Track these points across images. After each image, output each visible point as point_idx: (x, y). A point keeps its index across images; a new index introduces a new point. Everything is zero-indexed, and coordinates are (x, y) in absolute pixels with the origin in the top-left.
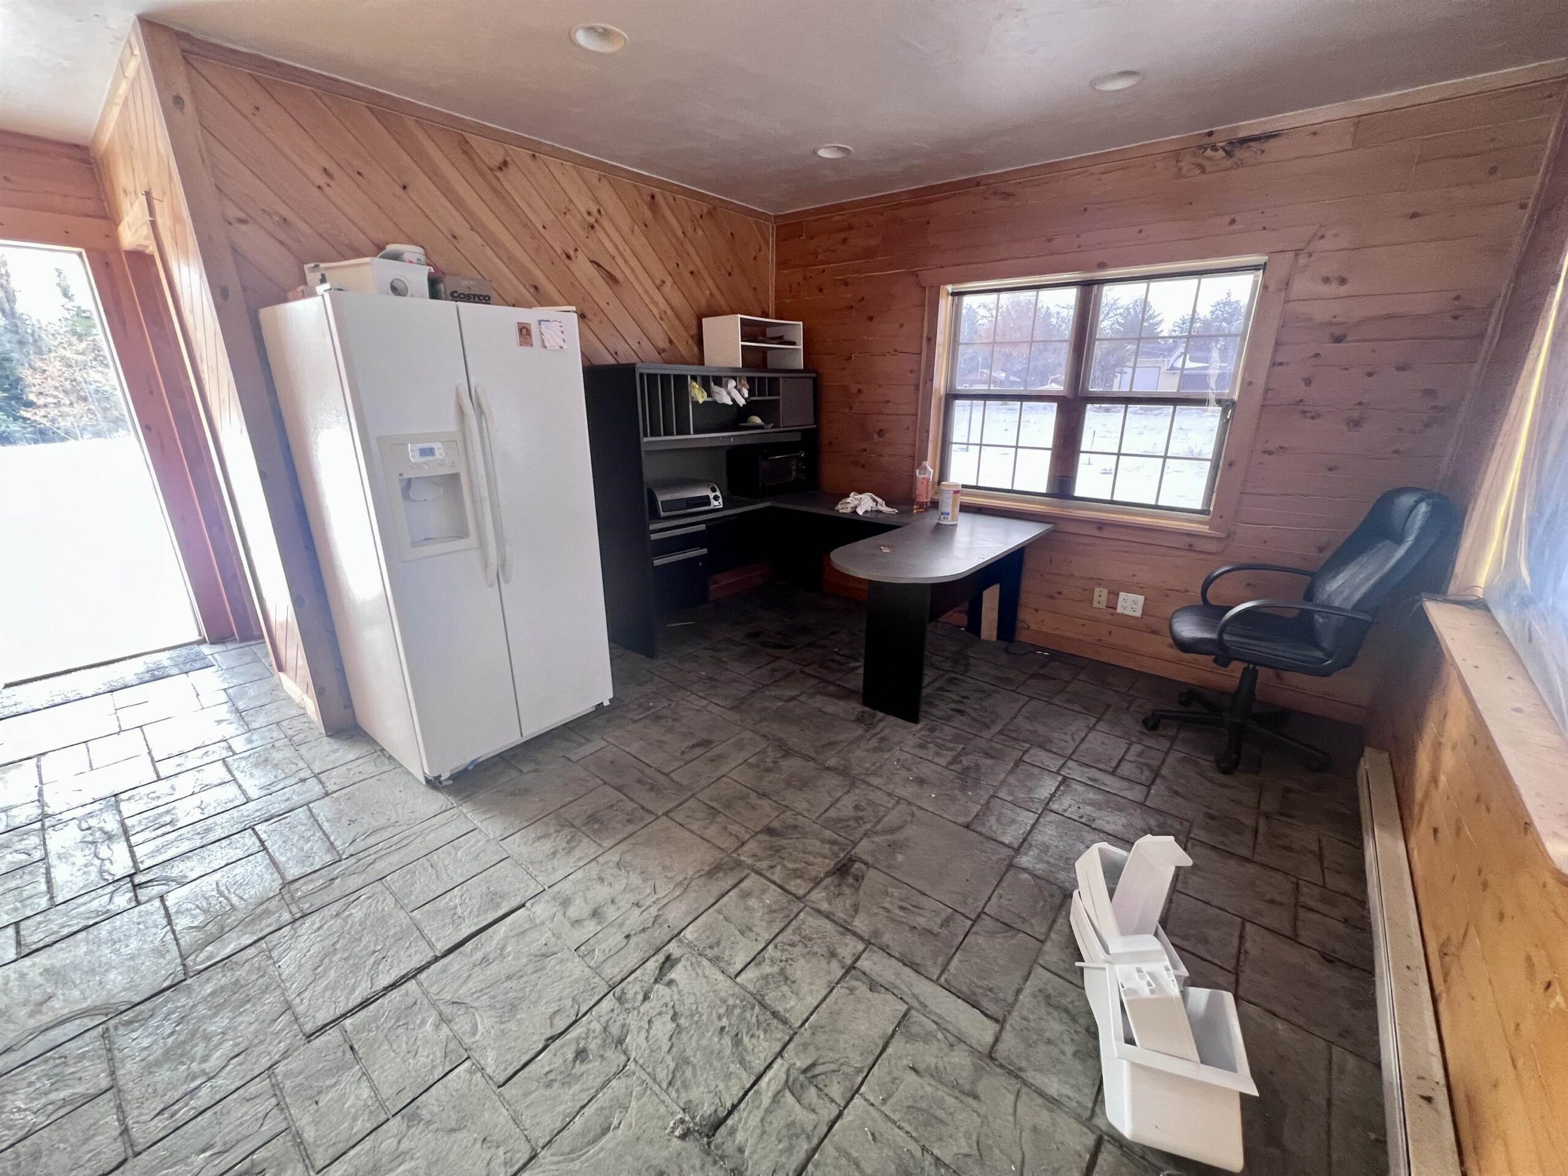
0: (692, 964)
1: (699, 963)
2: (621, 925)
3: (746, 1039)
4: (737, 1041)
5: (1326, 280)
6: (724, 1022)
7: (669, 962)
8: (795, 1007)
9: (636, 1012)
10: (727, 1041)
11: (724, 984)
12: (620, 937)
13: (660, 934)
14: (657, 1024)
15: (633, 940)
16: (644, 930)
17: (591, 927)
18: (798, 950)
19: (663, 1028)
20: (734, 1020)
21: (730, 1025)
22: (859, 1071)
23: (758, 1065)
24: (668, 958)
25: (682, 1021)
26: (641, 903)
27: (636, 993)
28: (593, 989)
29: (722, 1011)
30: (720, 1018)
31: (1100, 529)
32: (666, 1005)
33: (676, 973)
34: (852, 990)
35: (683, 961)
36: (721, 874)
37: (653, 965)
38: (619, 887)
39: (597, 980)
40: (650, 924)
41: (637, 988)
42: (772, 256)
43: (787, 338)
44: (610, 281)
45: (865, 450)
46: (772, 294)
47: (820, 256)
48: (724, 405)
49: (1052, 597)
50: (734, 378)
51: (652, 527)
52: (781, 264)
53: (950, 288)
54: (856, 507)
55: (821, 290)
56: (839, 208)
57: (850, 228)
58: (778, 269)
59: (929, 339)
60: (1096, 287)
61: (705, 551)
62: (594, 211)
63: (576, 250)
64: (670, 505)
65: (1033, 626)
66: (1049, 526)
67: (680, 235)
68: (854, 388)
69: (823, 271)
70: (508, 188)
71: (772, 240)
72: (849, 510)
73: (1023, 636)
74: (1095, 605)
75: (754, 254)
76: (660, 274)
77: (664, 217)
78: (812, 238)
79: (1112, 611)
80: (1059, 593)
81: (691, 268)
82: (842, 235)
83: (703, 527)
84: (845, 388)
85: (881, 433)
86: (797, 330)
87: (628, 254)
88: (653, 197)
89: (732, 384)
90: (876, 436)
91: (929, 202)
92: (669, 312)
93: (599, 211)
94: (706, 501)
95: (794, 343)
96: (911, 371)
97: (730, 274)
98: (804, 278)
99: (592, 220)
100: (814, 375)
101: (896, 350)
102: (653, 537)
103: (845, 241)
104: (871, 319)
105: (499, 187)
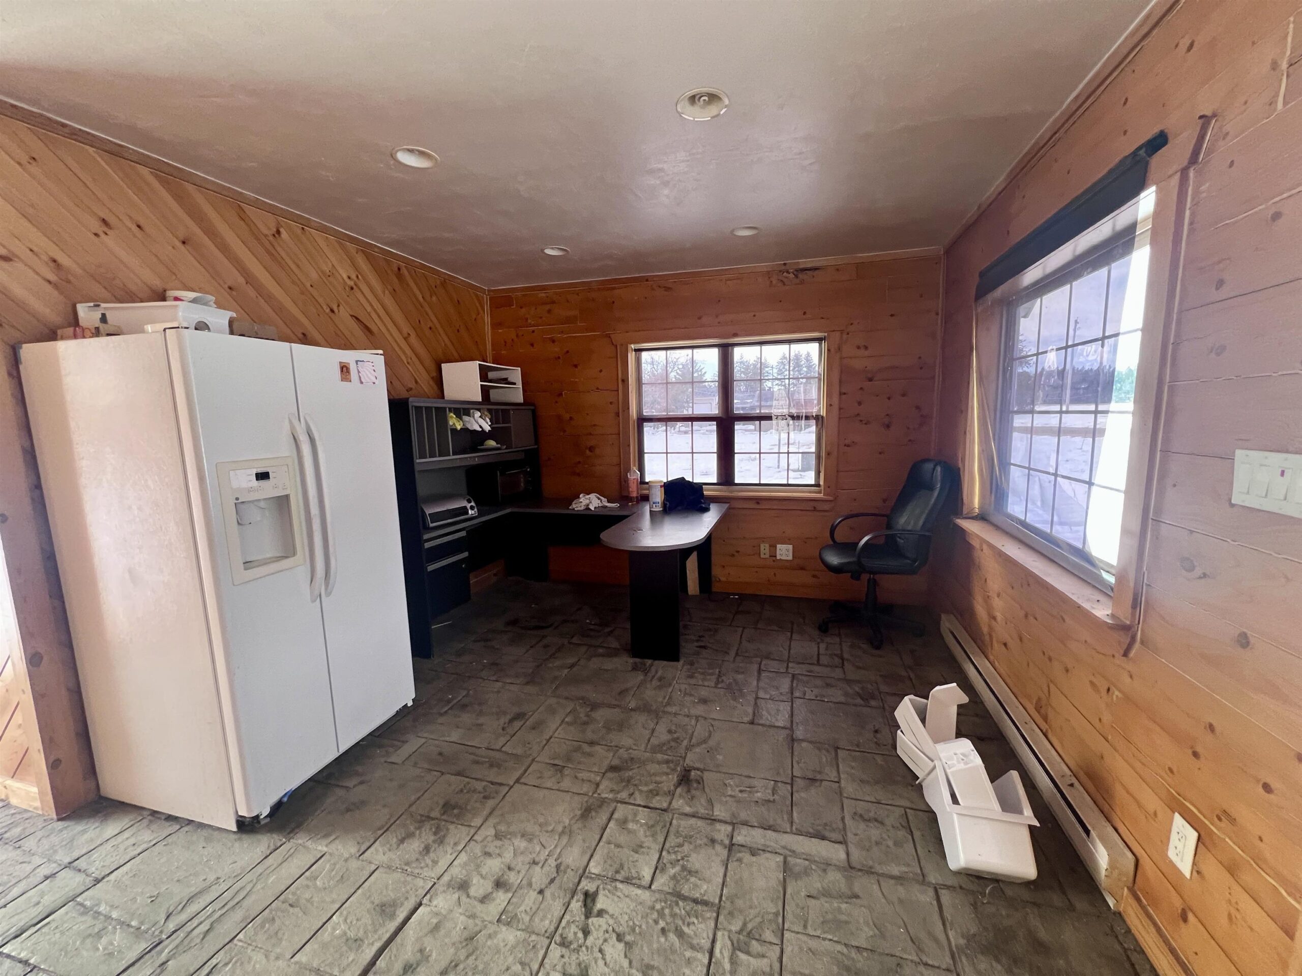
0: (609, 891)
1: (616, 887)
2: (530, 885)
3: (685, 929)
4: (680, 934)
5: (858, 348)
6: (662, 924)
7: (589, 898)
8: (709, 889)
9: (584, 948)
10: (672, 936)
11: (645, 895)
12: (533, 895)
13: (569, 878)
14: (608, 949)
15: (548, 893)
16: (552, 881)
17: (502, 898)
18: (686, 848)
19: (615, 951)
20: (668, 919)
21: (667, 924)
22: (776, 914)
23: (706, 943)
24: (586, 894)
25: (628, 938)
26: (537, 859)
27: (575, 934)
28: (534, 947)
29: (655, 915)
30: (656, 922)
31: (758, 503)
32: (607, 932)
33: (599, 905)
34: (740, 860)
35: (601, 892)
36: (593, 814)
37: (576, 905)
38: (508, 856)
39: (534, 937)
40: (555, 875)
41: (573, 928)
42: (487, 319)
43: (511, 379)
44: (368, 333)
45: (579, 462)
46: (489, 346)
47: (529, 321)
48: (475, 431)
49: (733, 555)
50: (479, 410)
51: (426, 537)
52: (496, 325)
53: (633, 346)
54: (588, 505)
55: (532, 345)
56: (543, 288)
57: (553, 302)
58: (493, 328)
59: (623, 381)
60: (730, 348)
61: (466, 554)
62: (354, 277)
63: (338, 306)
64: (436, 517)
65: (723, 579)
66: (726, 506)
67: (421, 299)
68: (567, 416)
69: (533, 332)
70: (283, 254)
71: (487, 308)
72: (582, 508)
73: (716, 588)
74: (762, 556)
75: (474, 316)
76: (406, 329)
77: (408, 285)
78: (521, 308)
79: (774, 558)
80: (738, 552)
81: (430, 324)
82: (548, 307)
83: (463, 534)
84: (559, 418)
85: (591, 449)
86: (516, 374)
87: (382, 312)
88: (399, 269)
89: (477, 414)
90: (588, 452)
91: (614, 288)
92: (414, 358)
93: (357, 277)
94: (464, 511)
95: (514, 384)
96: (611, 403)
97: (458, 331)
98: (517, 336)
99: (351, 283)
100: (532, 408)
101: (598, 389)
102: (427, 545)
103: (549, 311)
104: (576, 366)
105: (273, 252)
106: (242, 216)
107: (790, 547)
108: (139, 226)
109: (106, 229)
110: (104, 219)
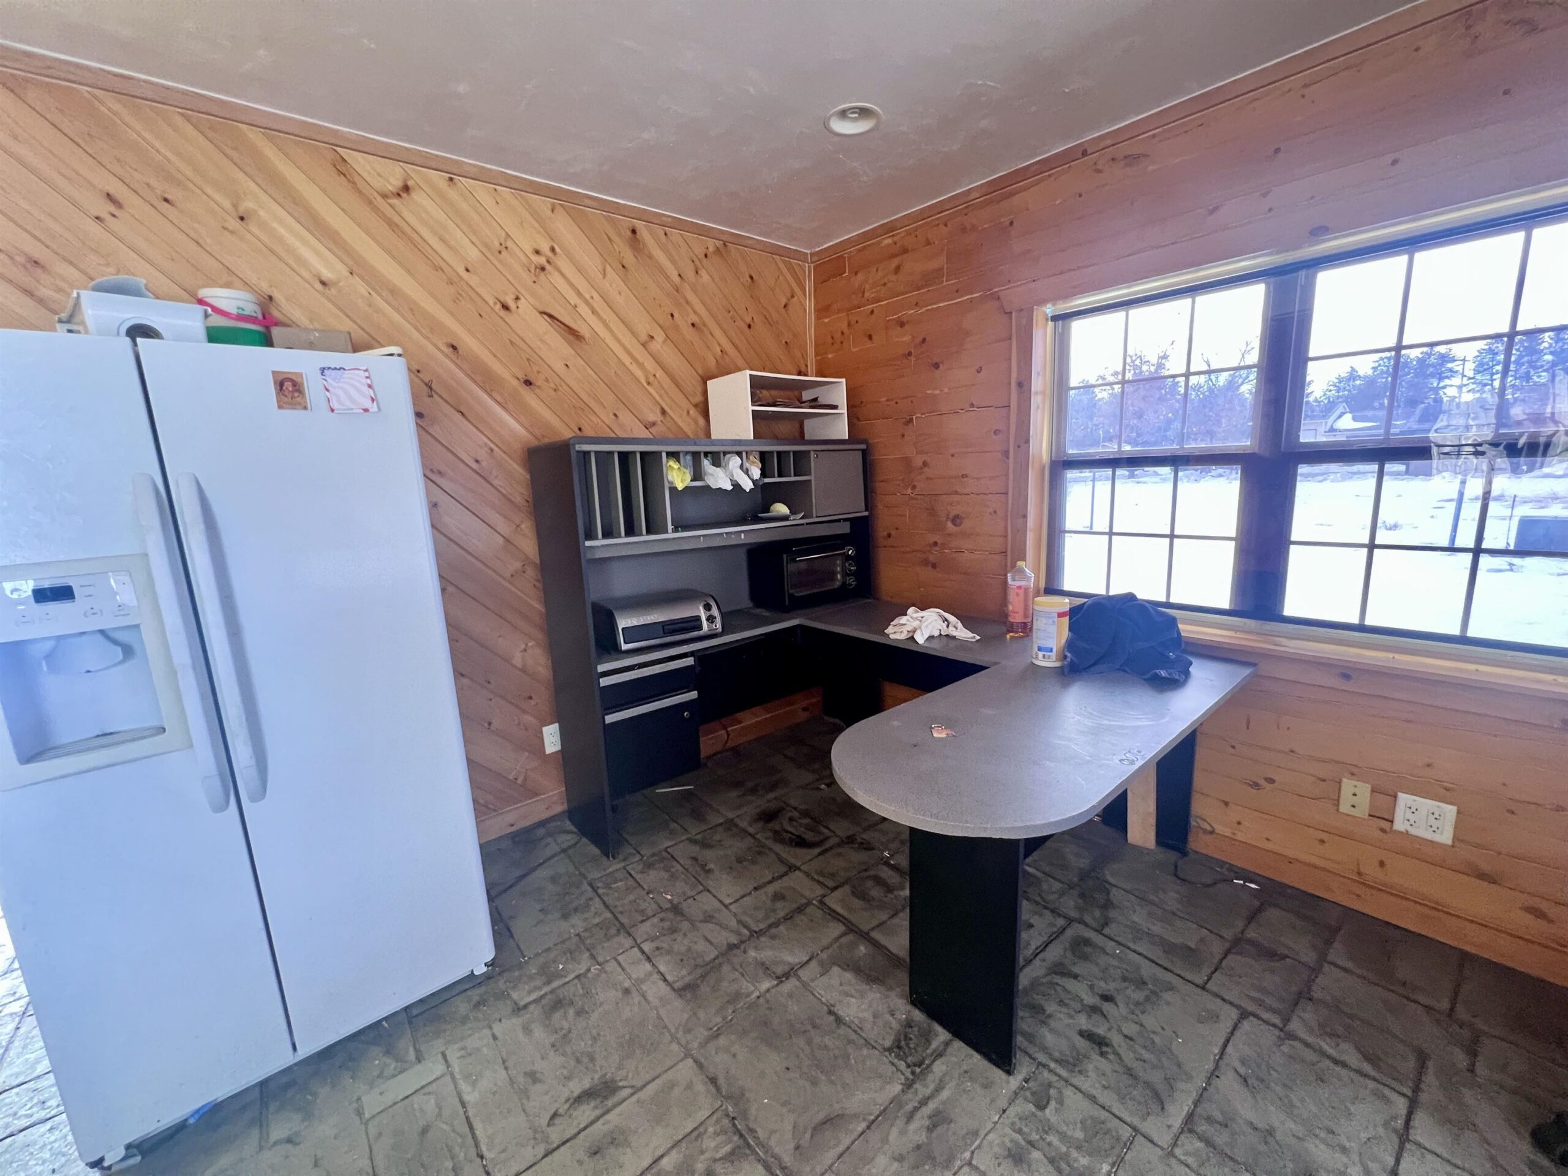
31: (1346, 677)
42: (810, 304)
43: (822, 401)
44: (571, 337)
45: (936, 544)
46: (811, 351)
47: (867, 294)
48: (720, 490)
49: (1256, 785)
50: (739, 454)
51: (601, 668)
52: (822, 311)
53: (1049, 310)
54: (914, 631)
55: (870, 337)
56: (889, 229)
57: (905, 251)
58: (818, 318)
59: (1020, 385)
60: (1302, 273)
61: (693, 695)
62: (545, 248)
63: (517, 298)
64: (632, 633)
65: (1219, 829)
66: (1246, 672)
67: (677, 280)
68: (918, 461)
69: (872, 312)
70: (413, 221)
71: (809, 285)
72: (903, 636)
73: (1198, 843)
74: (1345, 808)
75: (784, 301)
76: (644, 327)
77: (650, 257)
78: (856, 273)
79: (1384, 825)
80: (1271, 781)
81: (695, 319)
82: (895, 262)
83: (690, 661)
84: (907, 461)
85: (956, 520)
86: (838, 393)
87: (598, 303)
88: (634, 231)
89: (735, 461)
90: (949, 524)
91: (1011, 194)
92: (660, 374)
93: (553, 250)
94: (694, 623)
95: (835, 407)
96: (996, 432)
97: (749, 326)
98: (849, 325)
99: (542, 260)
100: (864, 447)
101: (972, 405)
102: (605, 682)
103: (897, 269)
104: (936, 366)
105: (396, 219)
106: (341, 168)
107: (1451, 810)
108: (166, 200)
109: (112, 209)
110: (108, 195)
